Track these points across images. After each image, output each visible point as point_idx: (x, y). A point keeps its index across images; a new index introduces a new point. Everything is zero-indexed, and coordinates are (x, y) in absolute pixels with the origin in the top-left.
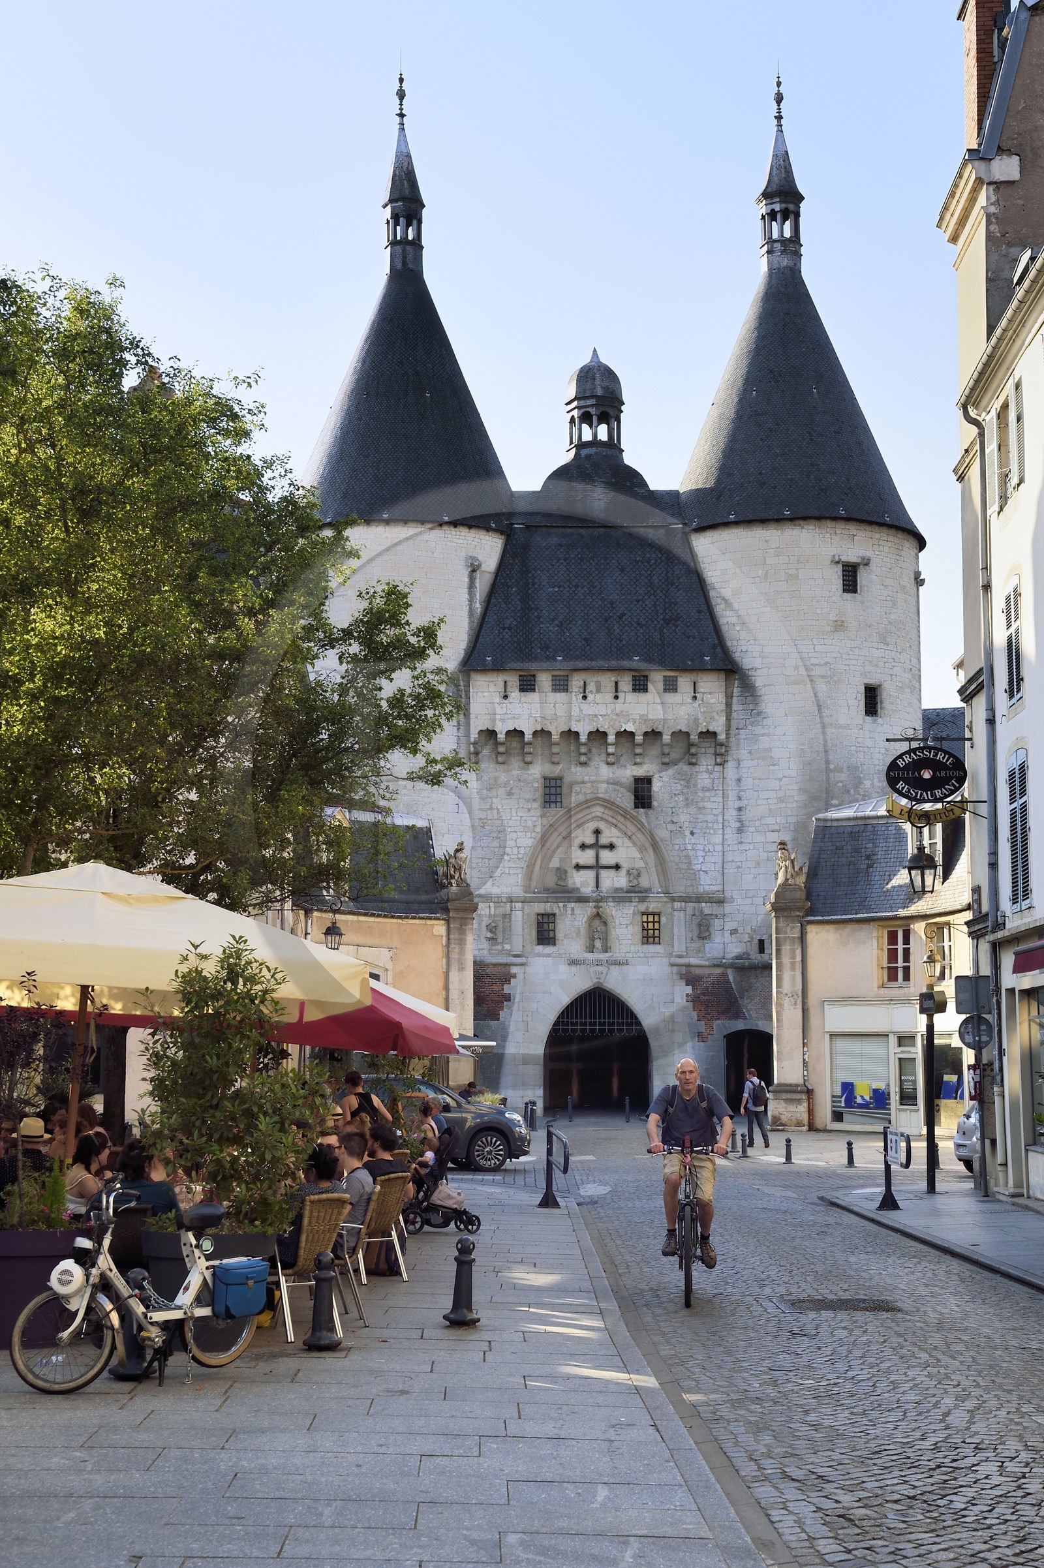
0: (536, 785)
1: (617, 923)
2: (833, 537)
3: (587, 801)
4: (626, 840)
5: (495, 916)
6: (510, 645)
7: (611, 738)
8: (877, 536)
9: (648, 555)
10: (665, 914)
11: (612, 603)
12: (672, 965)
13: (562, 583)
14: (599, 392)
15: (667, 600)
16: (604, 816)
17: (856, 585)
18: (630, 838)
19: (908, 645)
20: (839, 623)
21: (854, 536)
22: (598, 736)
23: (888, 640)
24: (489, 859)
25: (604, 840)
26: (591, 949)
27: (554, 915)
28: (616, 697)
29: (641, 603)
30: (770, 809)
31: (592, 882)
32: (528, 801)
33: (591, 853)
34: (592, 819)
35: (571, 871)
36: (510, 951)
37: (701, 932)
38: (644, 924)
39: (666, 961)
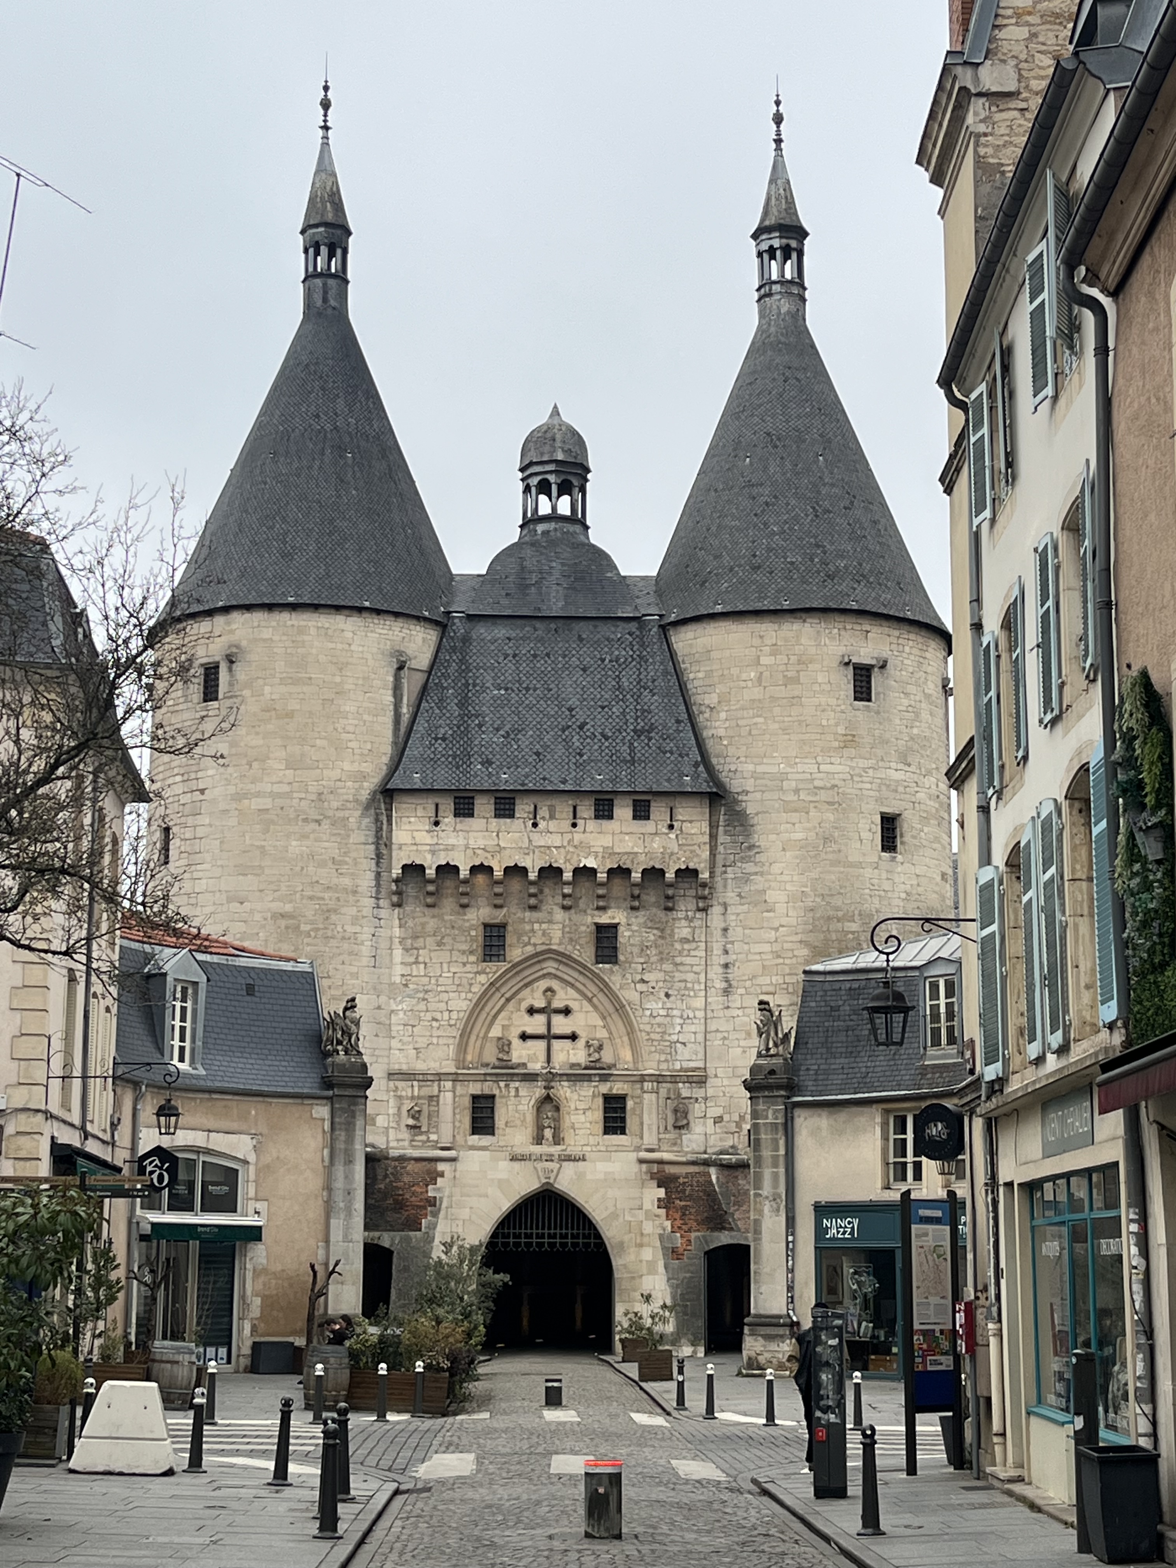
0: (473, 933)
1: (573, 1107)
2: (843, 633)
3: (537, 954)
4: (585, 1003)
5: (419, 1097)
6: (443, 759)
7: (568, 876)
8: (896, 633)
9: (617, 653)
10: (632, 1097)
11: (570, 710)
12: (641, 1161)
13: (510, 685)
14: (560, 456)
15: (638, 707)
16: (559, 974)
17: (869, 694)
18: (590, 1000)
19: (934, 766)
20: (850, 738)
21: (868, 632)
22: (551, 873)
23: (909, 760)
24: (413, 1026)
25: (557, 1004)
26: (539, 1139)
27: (493, 1097)
28: (574, 825)
29: (606, 709)
30: (764, 967)
31: (542, 1056)
32: (464, 952)
33: (541, 1019)
34: (544, 976)
35: (516, 1042)
36: (437, 1142)
37: (676, 1120)
38: (606, 1110)
39: (633, 1156)
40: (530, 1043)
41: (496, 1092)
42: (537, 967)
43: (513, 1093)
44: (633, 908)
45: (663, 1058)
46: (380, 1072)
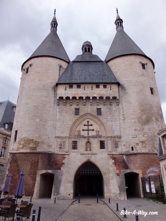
0: (73, 110)
1: (93, 143)
3: (85, 114)
4: (95, 123)
6: (67, 80)
7: (91, 98)
8: (148, 60)
9: (98, 66)
10: (106, 141)
11: (91, 73)
13: (80, 70)
14: (88, 44)
15: (103, 72)
16: (90, 118)
17: (145, 68)
20: (143, 74)
22: (88, 98)
24: (61, 128)
25: (90, 124)
26: (87, 150)
27: (77, 142)
29: (97, 72)
30: (131, 114)
31: (87, 134)
32: (71, 114)
33: (87, 127)
34: (87, 118)
35: (82, 131)
36: (65, 151)
37: (115, 146)
38: (100, 144)
39: (107, 153)
40: (84, 131)
41: (77, 140)
42: (85, 117)
43: (81, 141)
44: (104, 105)
45: (112, 133)
46: (53, 136)
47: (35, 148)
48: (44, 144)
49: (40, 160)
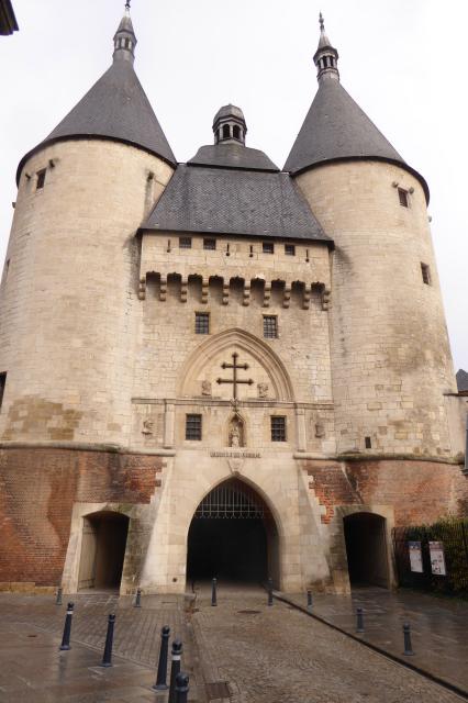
0: (189, 317)
1: (252, 424)
2: (391, 173)
3: (227, 331)
4: (256, 362)
5: (152, 415)
6: (173, 219)
7: (248, 284)
9: (268, 184)
10: (290, 418)
11: (246, 204)
12: (295, 458)
16: (240, 344)
17: (407, 203)
18: (259, 360)
20: (402, 222)
21: (403, 176)
22: (237, 283)
24: (150, 370)
25: (240, 362)
26: (230, 444)
27: (199, 416)
28: (251, 256)
31: (231, 393)
32: (182, 328)
34: (232, 345)
36: (162, 444)
37: (317, 432)
38: (273, 426)
40: (223, 385)
41: (202, 412)
42: (228, 339)
43: (213, 413)
44: (284, 307)
45: (307, 393)
46: (127, 396)
47: (68, 433)
48: (98, 420)
49: (83, 472)
